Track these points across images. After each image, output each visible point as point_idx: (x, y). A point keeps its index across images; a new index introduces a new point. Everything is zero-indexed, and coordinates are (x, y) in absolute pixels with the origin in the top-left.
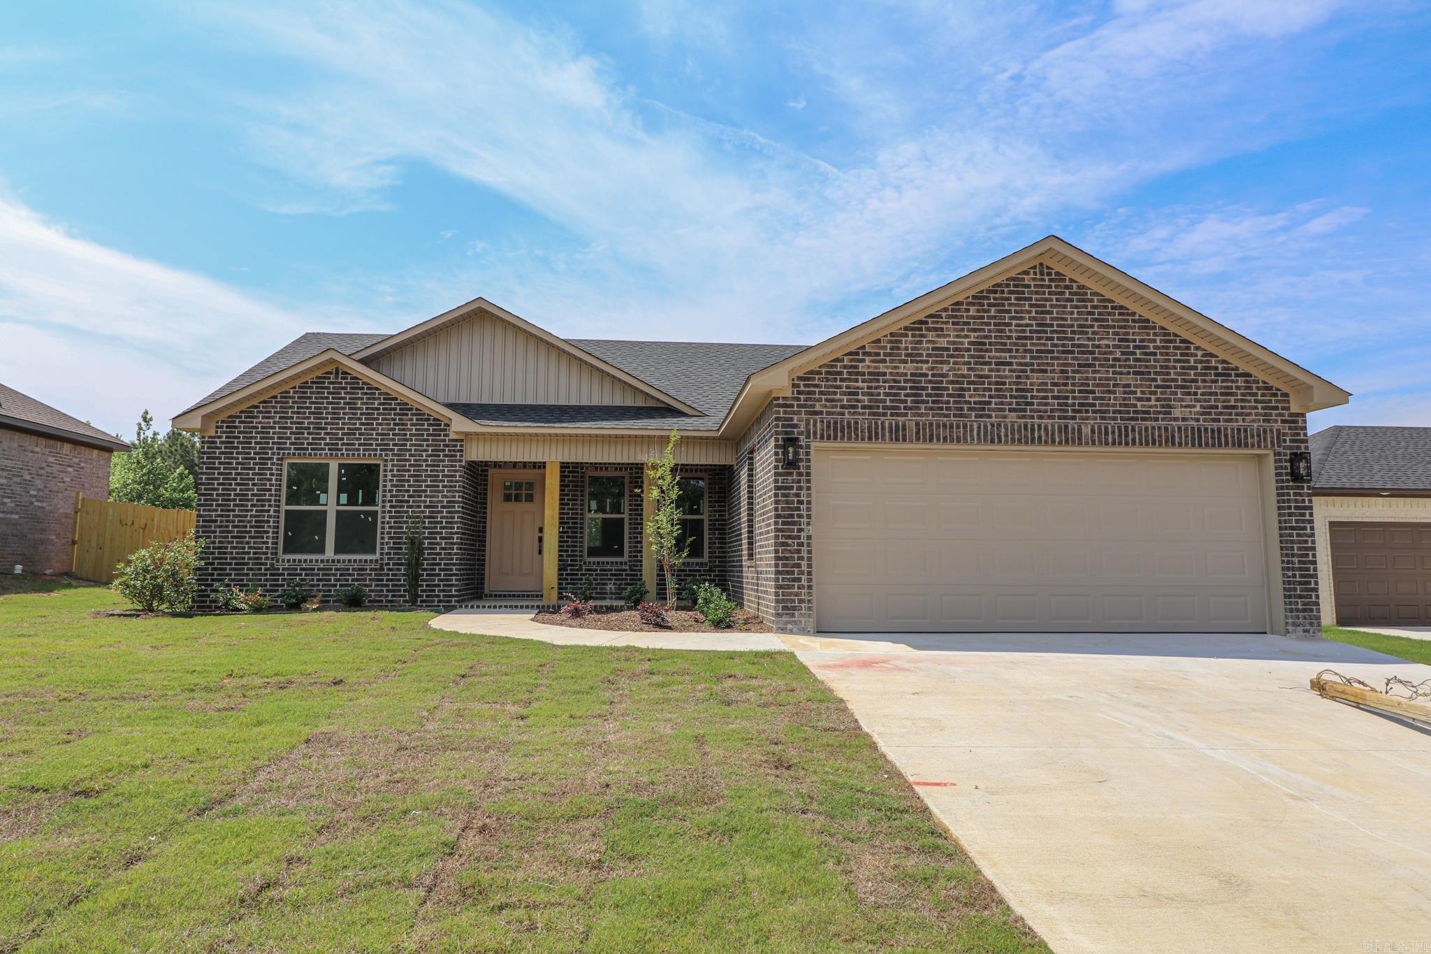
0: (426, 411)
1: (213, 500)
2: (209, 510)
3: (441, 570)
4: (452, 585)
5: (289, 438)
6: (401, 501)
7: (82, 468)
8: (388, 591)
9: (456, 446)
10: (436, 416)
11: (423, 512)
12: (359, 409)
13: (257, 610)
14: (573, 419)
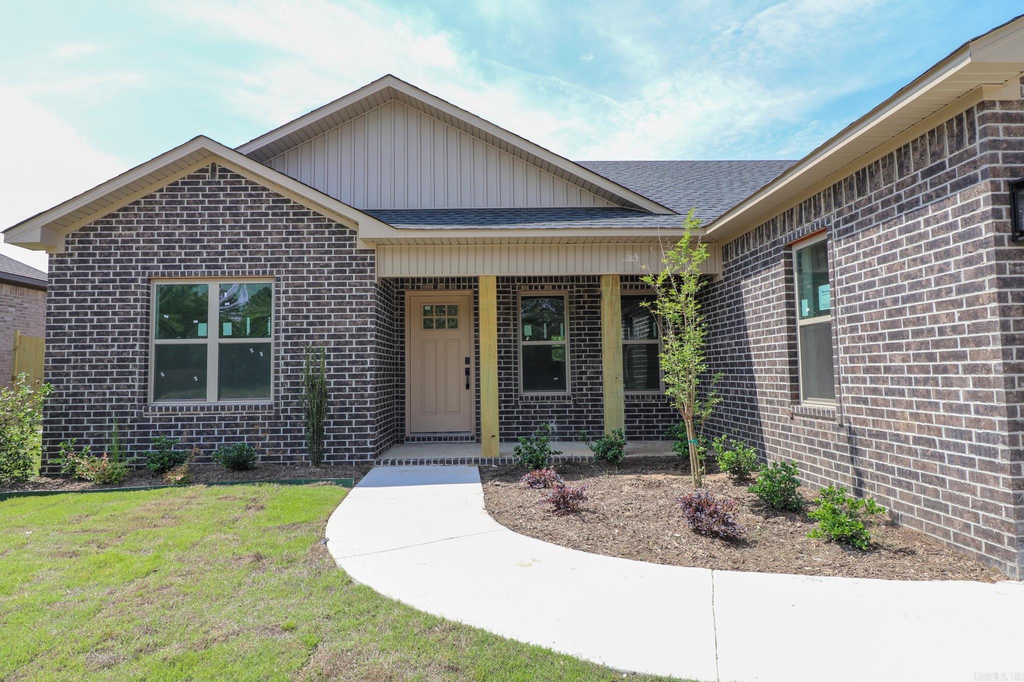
0: (327, 215)
1: (65, 334)
2: (60, 348)
3: (351, 416)
4: (366, 436)
5: (156, 254)
6: (298, 331)
8: (286, 445)
9: (365, 259)
10: (340, 221)
11: (327, 343)
12: (243, 214)
14: (510, 221)
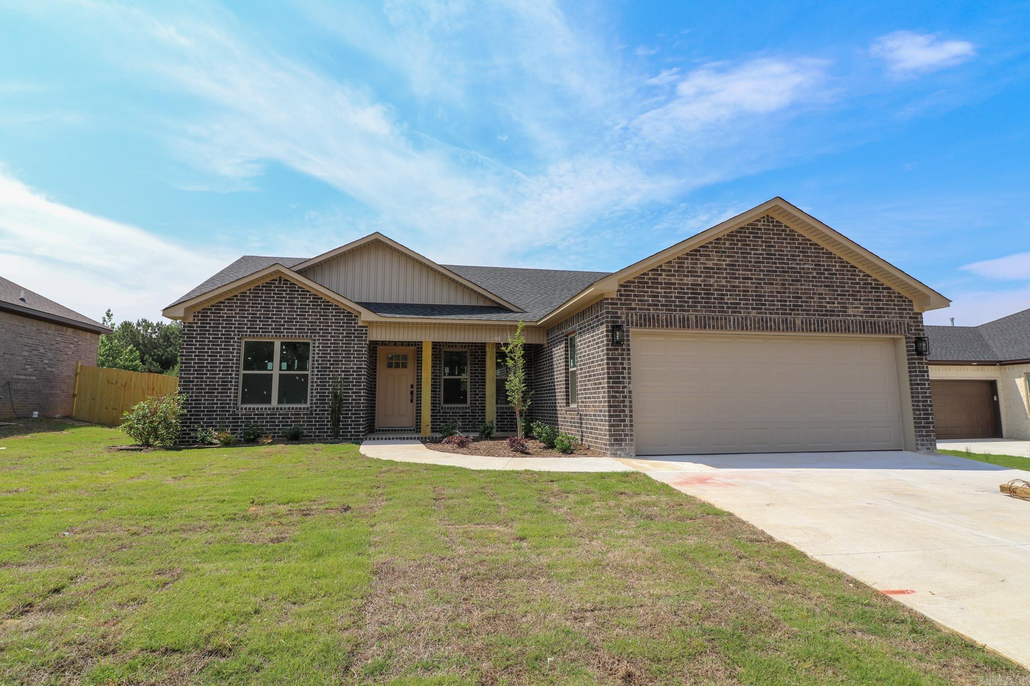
0: (342, 307)
1: (191, 367)
2: (188, 374)
3: (352, 414)
4: (360, 425)
5: (246, 324)
6: (324, 368)
7: (79, 345)
8: (316, 429)
9: (362, 330)
10: (349, 310)
11: (340, 375)
12: (296, 305)
13: (227, 444)
14: (440, 314)
